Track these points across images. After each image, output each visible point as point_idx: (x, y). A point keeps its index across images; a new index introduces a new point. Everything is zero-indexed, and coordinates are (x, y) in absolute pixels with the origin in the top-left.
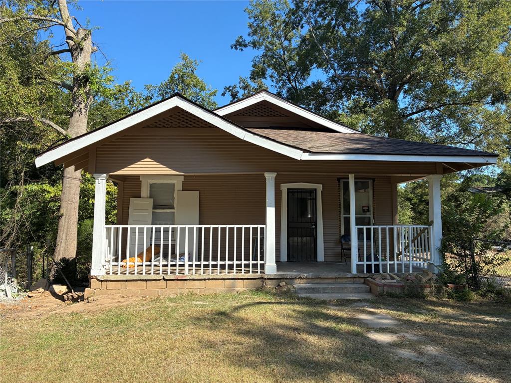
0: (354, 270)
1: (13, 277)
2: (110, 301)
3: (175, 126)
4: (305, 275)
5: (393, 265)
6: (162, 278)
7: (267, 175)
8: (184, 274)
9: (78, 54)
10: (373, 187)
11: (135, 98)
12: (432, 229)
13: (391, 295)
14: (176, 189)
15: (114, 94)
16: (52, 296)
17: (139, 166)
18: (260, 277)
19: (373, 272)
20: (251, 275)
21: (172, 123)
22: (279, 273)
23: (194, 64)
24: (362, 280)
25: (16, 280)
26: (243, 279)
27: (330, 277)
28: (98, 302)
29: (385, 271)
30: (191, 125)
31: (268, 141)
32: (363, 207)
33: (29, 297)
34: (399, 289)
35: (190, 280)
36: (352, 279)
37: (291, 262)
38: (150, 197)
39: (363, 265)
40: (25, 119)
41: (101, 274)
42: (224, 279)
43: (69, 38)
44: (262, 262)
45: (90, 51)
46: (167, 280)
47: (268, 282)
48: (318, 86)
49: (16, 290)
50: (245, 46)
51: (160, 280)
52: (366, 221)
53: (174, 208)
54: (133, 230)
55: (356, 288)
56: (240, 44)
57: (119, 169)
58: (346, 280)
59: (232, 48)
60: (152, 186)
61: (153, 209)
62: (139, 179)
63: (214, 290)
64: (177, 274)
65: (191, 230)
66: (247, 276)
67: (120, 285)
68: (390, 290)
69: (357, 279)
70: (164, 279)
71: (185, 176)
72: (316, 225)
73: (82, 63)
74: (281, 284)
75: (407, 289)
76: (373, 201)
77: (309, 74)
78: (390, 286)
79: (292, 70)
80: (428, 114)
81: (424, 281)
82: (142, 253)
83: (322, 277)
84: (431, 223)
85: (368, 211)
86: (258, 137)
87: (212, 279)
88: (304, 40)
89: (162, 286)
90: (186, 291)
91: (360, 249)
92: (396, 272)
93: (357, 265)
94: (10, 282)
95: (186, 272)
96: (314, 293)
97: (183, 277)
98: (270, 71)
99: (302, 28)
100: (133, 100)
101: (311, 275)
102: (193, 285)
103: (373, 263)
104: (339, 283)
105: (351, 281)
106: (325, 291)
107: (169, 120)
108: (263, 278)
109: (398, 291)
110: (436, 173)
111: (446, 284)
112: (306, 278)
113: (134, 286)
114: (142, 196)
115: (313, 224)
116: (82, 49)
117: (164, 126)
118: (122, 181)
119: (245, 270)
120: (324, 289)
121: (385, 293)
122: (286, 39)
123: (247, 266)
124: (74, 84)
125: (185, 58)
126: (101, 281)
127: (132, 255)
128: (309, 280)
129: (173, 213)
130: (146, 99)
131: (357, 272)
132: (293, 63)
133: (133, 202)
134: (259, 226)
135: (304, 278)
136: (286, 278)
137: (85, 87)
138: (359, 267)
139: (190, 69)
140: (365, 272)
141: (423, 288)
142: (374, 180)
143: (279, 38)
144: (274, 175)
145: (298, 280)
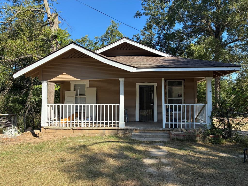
0: (164, 127)
1: (16, 126)
2: (47, 138)
3: (76, 57)
4: (139, 128)
5: (185, 124)
6: (71, 128)
7: (120, 79)
8: (81, 126)
9: (52, 25)
10: (184, 84)
11: (90, 43)
12: (206, 106)
13: (178, 140)
14: (86, 87)
15: (80, 42)
16: (32, 135)
17: (62, 77)
18: (116, 129)
19: (174, 128)
20: (112, 127)
21: (75, 56)
22: (126, 127)
23: (117, 25)
24: (168, 132)
25: (17, 128)
26: (108, 130)
27: (151, 129)
28: (42, 138)
29: (180, 127)
30: (83, 56)
31: (116, 63)
32: (178, 94)
33: (22, 135)
34: (183, 137)
35: (84, 129)
36: (162, 131)
37: (141, 122)
38: (75, 91)
39: (169, 124)
40: (30, 56)
41: (45, 126)
42: (100, 130)
43: (49, 18)
44: (118, 122)
45: (58, 23)
46: (73, 129)
47: (121, 131)
48: (178, 32)
49: (17, 132)
50: (141, 15)
51: (71, 129)
52: (180, 101)
53: (85, 96)
54: (66, 106)
55: (162, 136)
56: (138, 15)
57: (52, 78)
58: (159, 131)
59: (134, 17)
60: (75, 85)
61: (76, 96)
62: (70, 82)
63: (95, 134)
64: (78, 126)
65: (92, 106)
66: (110, 128)
67: (53, 131)
68: (178, 137)
69: (165, 131)
70: (72, 128)
71: (90, 80)
72: (153, 103)
73: (54, 29)
74: (126, 133)
75: (186, 137)
76: (184, 91)
77: (174, 26)
78: (178, 135)
79: (165, 24)
80: (239, 43)
81: (197, 133)
82: (70, 116)
83: (147, 129)
84: (206, 103)
85: (181, 96)
86: (111, 61)
87: (94, 129)
88: (170, 8)
89: (71, 132)
90: (82, 135)
91: (167, 116)
92: (186, 128)
93: (165, 124)
94: (14, 128)
95: (83, 126)
96: (141, 137)
97: (80, 128)
98: (154, 26)
99: (169, 2)
100: (89, 44)
101: (141, 128)
102: (85, 132)
103: (174, 123)
104: (156, 133)
105: (162, 132)
106: (146, 136)
107: (74, 54)
108: (118, 129)
109: (182, 138)
110: (209, 76)
111: (208, 135)
112: (139, 130)
113: (60, 131)
114: (71, 90)
115: (152, 103)
116: (54, 23)
117: (71, 58)
118: (62, 83)
119: (113, 125)
120: (145, 135)
121: (175, 139)
122: (162, 9)
123: (114, 123)
124: (51, 39)
125: (113, 23)
126: (46, 129)
127: (66, 117)
128: (141, 131)
129: (85, 98)
130: (95, 43)
131: (165, 128)
132: (165, 21)
133: (67, 93)
134: (116, 105)
135: (138, 130)
136: (129, 130)
137: (55, 40)
138: (167, 125)
139: (115, 28)
140: (169, 128)
141: (195, 136)
142: (184, 80)
143: (158, 8)
144: (123, 79)
145: (135, 130)
